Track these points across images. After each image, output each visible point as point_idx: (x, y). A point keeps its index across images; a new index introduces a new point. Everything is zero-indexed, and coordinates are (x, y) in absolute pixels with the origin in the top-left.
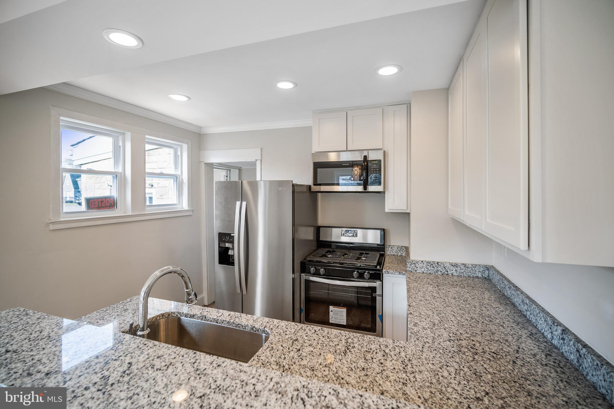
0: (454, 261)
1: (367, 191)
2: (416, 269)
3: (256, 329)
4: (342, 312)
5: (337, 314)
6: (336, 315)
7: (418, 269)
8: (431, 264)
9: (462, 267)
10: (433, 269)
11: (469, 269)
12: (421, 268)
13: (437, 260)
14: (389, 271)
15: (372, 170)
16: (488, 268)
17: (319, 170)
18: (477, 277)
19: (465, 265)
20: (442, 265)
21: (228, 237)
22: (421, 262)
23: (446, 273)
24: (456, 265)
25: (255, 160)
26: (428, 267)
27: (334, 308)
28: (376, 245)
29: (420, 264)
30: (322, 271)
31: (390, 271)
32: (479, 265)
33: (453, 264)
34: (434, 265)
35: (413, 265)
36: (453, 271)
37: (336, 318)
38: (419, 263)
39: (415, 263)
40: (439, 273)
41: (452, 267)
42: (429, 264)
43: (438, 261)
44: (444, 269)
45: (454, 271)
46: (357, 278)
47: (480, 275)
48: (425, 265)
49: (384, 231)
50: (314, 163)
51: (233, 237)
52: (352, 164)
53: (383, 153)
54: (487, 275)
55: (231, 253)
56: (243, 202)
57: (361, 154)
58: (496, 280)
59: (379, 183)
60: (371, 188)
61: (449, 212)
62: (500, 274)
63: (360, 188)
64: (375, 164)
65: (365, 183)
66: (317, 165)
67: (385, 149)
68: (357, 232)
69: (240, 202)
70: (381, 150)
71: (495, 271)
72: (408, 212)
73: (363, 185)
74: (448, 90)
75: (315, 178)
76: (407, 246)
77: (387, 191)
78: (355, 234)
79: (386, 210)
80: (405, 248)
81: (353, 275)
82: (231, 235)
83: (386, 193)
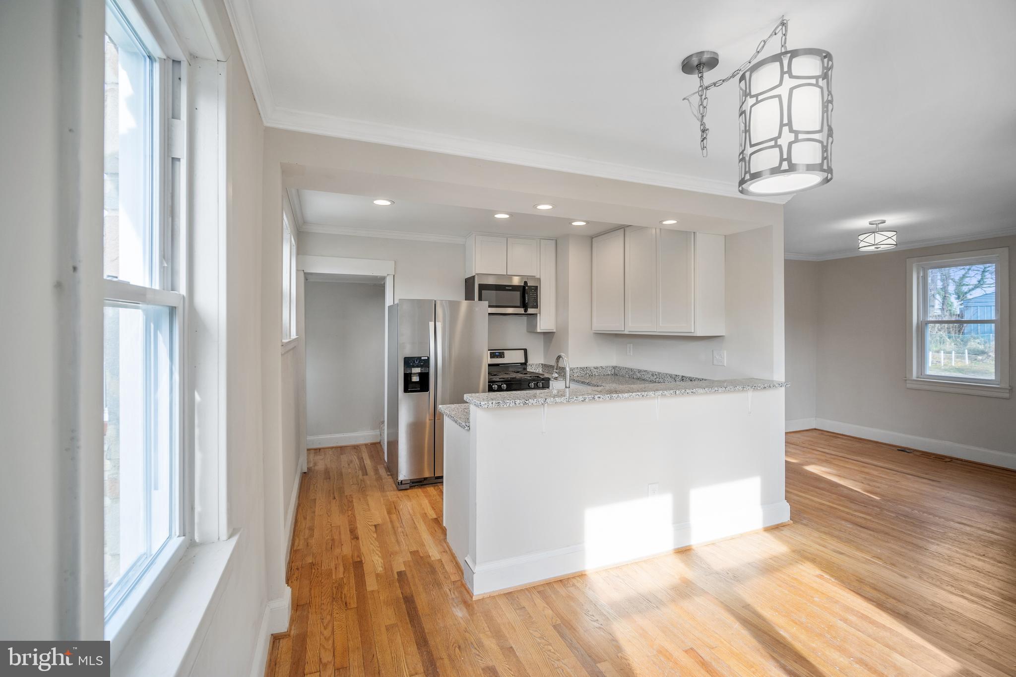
0: (595, 365)
1: (527, 313)
2: (573, 374)
8: (582, 369)
10: (583, 372)
11: (604, 370)
12: (576, 373)
13: (585, 366)
14: (556, 379)
15: (531, 294)
16: (614, 368)
17: (484, 291)
18: (608, 375)
20: (589, 369)
21: (417, 361)
24: (596, 368)
25: (385, 275)
26: (581, 371)
28: (520, 364)
34: (584, 370)
36: (595, 372)
38: (575, 369)
39: (571, 369)
40: (587, 375)
41: (594, 370)
43: (587, 366)
44: (590, 371)
45: (596, 373)
47: (610, 373)
49: (525, 351)
50: (479, 284)
51: (424, 360)
52: (514, 288)
53: (539, 280)
54: (613, 372)
55: (415, 379)
56: (437, 323)
57: (522, 279)
58: (624, 372)
59: (536, 307)
60: (530, 311)
61: (593, 329)
62: (626, 368)
63: (522, 311)
64: (533, 289)
65: (525, 306)
66: (482, 287)
67: (539, 277)
68: (503, 353)
69: (434, 323)
70: (536, 277)
71: (620, 368)
72: (555, 331)
73: (523, 307)
74: (592, 238)
75: (480, 299)
76: (543, 363)
77: (540, 314)
78: (501, 355)
79: (539, 330)
80: (542, 364)
81: (529, 386)
82: (422, 358)
83: (538, 315)
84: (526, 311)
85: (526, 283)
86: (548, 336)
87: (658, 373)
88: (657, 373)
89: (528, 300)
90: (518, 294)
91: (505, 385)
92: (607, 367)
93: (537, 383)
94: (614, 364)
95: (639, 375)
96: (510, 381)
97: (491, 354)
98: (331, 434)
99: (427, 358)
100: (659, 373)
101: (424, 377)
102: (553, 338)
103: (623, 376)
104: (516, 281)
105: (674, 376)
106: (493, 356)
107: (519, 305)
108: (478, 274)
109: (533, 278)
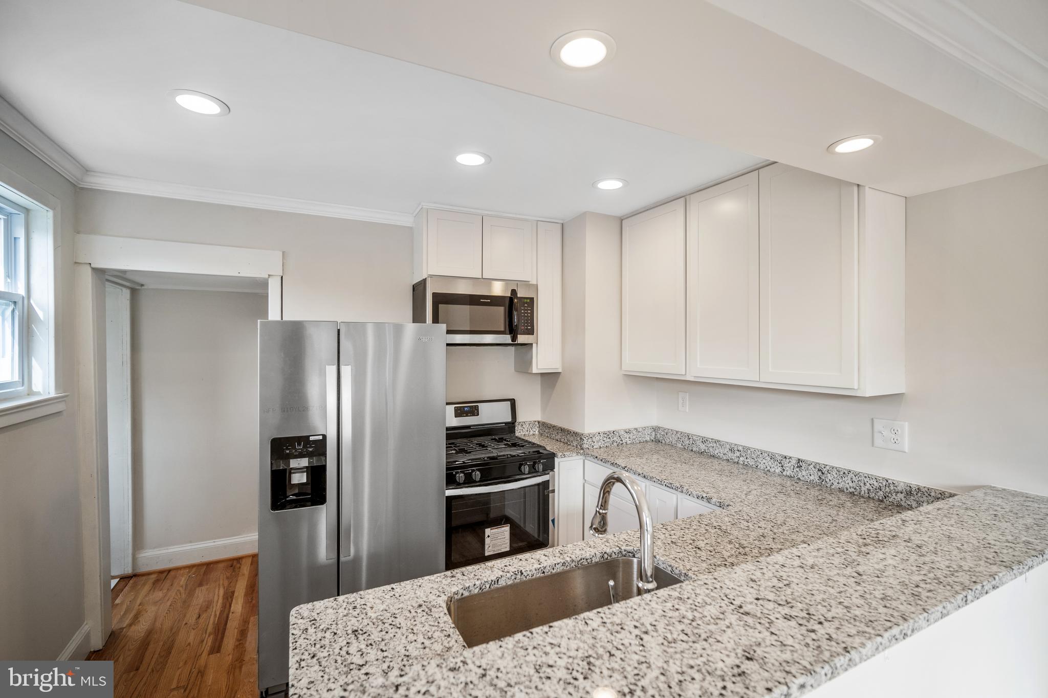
0: (627, 426)
1: (516, 342)
2: (593, 444)
3: (608, 554)
4: (503, 532)
5: (497, 537)
6: (495, 540)
7: (595, 444)
8: (607, 434)
9: (634, 432)
10: (608, 440)
11: (640, 433)
12: (598, 442)
13: (612, 429)
14: (565, 453)
15: (523, 311)
16: (656, 429)
17: (440, 306)
18: (646, 441)
19: (636, 429)
20: (617, 434)
21: (298, 445)
22: (598, 434)
23: (621, 442)
24: (628, 432)
25: (267, 276)
26: (605, 439)
27: (492, 531)
28: (504, 425)
29: (597, 437)
30: (477, 475)
31: (567, 453)
32: (648, 427)
33: (627, 431)
34: (610, 436)
35: (590, 440)
36: (626, 439)
37: (494, 546)
38: (596, 435)
39: (591, 436)
40: (615, 444)
41: (626, 434)
42: (606, 435)
43: (614, 430)
44: (619, 438)
45: (628, 439)
46: (529, 473)
47: (648, 438)
48: (601, 438)
49: (513, 402)
50: (433, 293)
51: (315, 442)
52: (494, 301)
53: (536, 287)
54: (654, 436)
55: (299, 478)
56: (343, 368)
57: (506, 286)
58: (672, 439)
59: (531, 332)
60: (521, 339)
61: (624, 368)
62: (677, 432)
63: (507, 339)
64: (526, 303)
65: (512, 330)
66: (441, 299)
67: (535, 283)
68: (477, 408)
69: (335, 368)
70: (530, 283)
71: (667, 432)
72: (560, 371)
73: (510, 334)
74: (622, 220)
75: (436, 320)
76: (540, 419)
77: (537, 343)
78: (474, 411)
79: (535, 370)
80: (539, 422)
81: (521, 471)
82: (312, 438)
83: (534, 345)
84: (514, 339)
85: (514, 292)
86: (550, 379)
87: (744, 447)
88: (740, 448)
89: (518, 321)
90: (501, 311)
91: (478, 473)
92: (644, 428)
93: (535, 463)
94: (655, 423)
95: (703, 447)
96: (487, 464)
97: (456, 409)
98: (191, 542)
99: (321, 437)
100: (746, 449)
101: (317, 474)
102: (557, 382)
103: (671, 445)
104: (498, 290)
105: (779, 458)
106: (459, 413)
107: (502, 329)
108: (431, 276)
109: (526, 284)
